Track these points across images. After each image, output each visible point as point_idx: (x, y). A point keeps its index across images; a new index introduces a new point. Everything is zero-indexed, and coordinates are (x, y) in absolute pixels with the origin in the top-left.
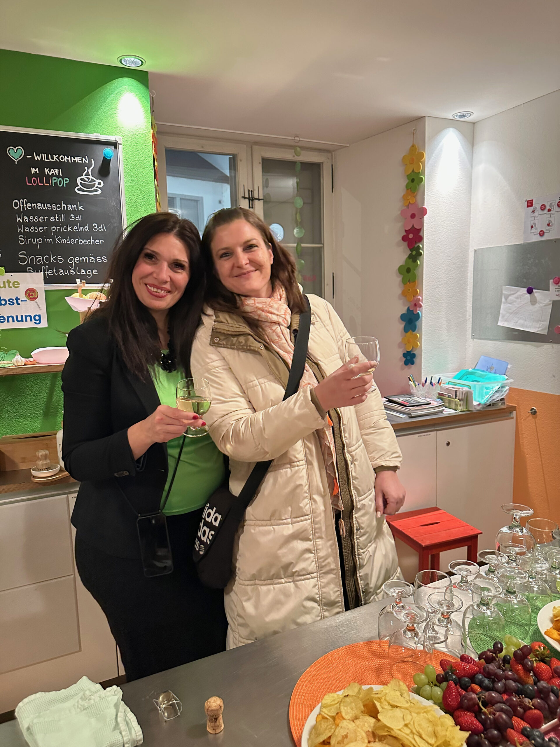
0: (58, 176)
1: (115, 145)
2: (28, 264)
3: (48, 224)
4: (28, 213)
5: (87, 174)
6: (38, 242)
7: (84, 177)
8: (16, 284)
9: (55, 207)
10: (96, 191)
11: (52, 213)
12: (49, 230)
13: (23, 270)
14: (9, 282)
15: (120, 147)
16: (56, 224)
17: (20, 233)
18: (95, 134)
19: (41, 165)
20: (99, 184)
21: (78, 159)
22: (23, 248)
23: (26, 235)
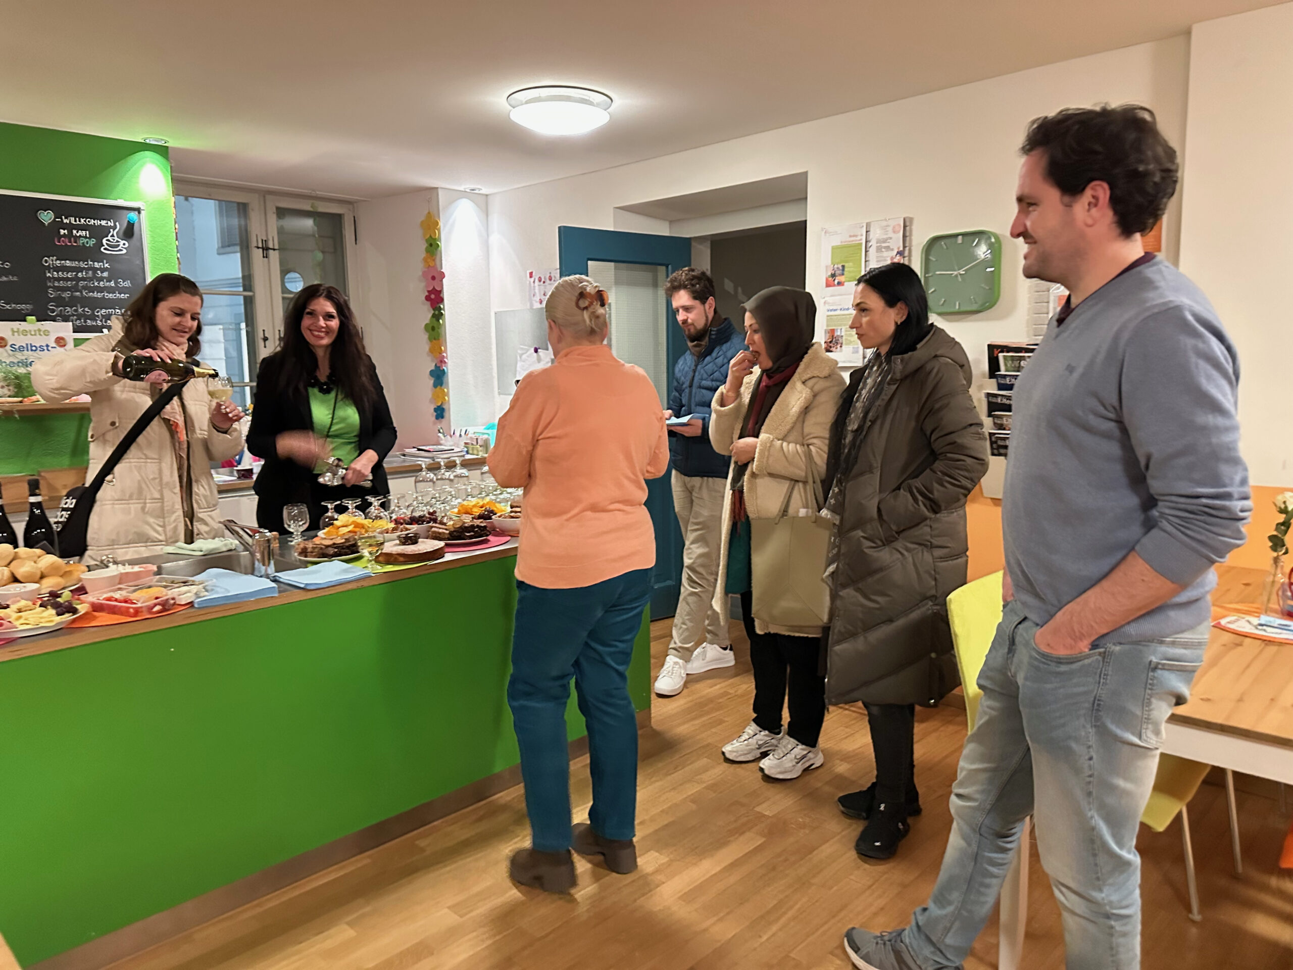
0: (86, 237)
1: (138, 210)
2: (57, 315)
3: (76, 279)
4: (57, 269)
5: (113, 236)
7: (109, 238)
9: (82, 264)
10: (121, 250)
11: (81, 270)
12: (77, 284)
13: (54, 320)
14: (39, 330)
15: (142, 212)
16: (83, 279)
17: (50, 287)
18: (118, 201)
19: (70, 227)
20: (124, 244)
22: (52, 300)
23: (57, 289)
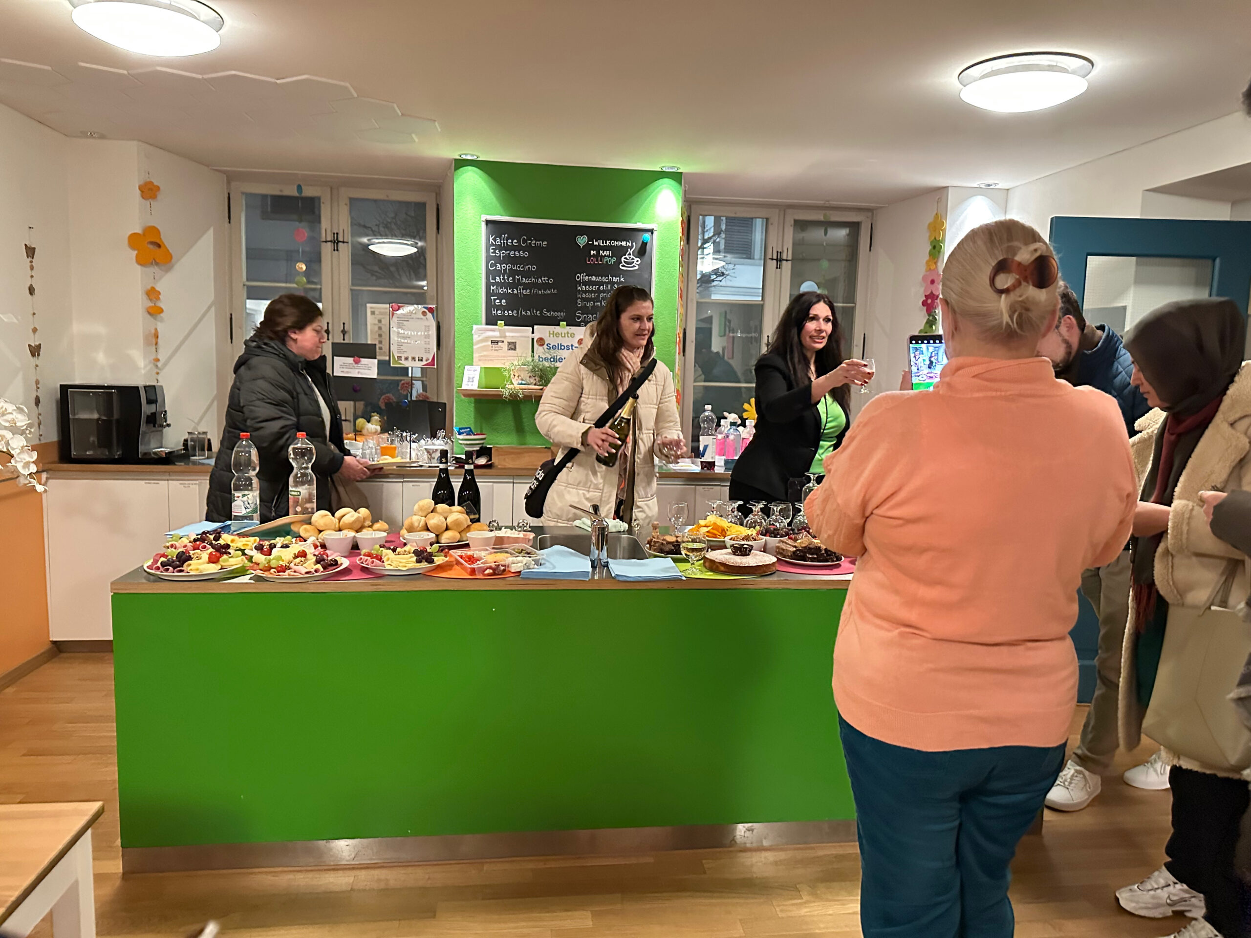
0: (609, 256)
1: (652, 231)
2: (582, 321)
3: (599, 291)
4: (585, 283)
5: (630, 254)
6: (590, 304)
7: (627, 256)
8: (573, 335)
9: (604, 279)
10: (634, 266)
11: (602, 283)
12: (598, 296)
13: (578, 325)
14: (568, 333)
15: (655, 233)
16: (604, 291)
17: (579, 298)
18: (638, 224)
19: (598, 248)
20: (637, 261)
21: (624, 243)
22: (580, 309)
23: (583, 299)
